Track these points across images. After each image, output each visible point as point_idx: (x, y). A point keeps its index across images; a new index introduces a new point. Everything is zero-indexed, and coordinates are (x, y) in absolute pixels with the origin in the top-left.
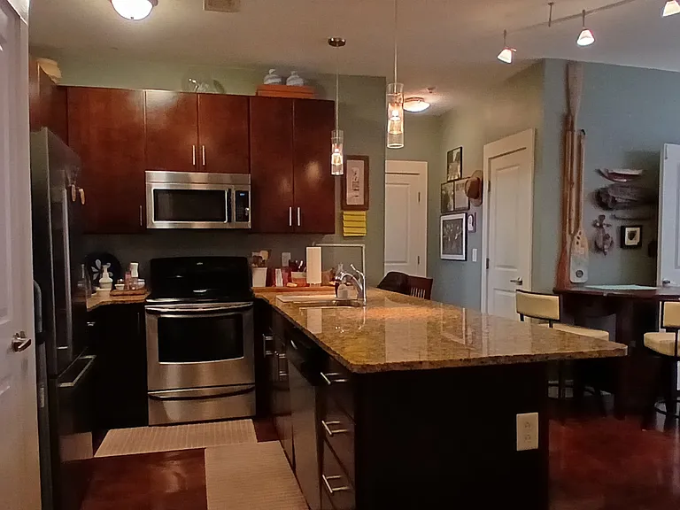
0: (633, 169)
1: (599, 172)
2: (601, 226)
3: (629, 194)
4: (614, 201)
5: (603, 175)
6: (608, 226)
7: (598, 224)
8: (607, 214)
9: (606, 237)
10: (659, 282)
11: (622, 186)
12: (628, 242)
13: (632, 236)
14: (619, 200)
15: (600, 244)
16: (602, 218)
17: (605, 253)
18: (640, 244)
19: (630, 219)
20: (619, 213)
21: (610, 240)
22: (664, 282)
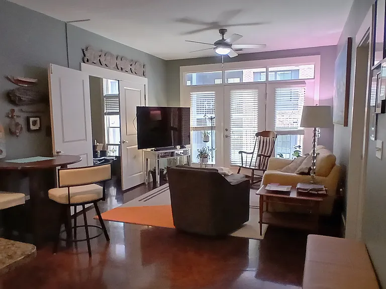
0: (31, 78)
1: (7, 78)
2: (12, 117)
3: (30, 95)
4: (20, 99)
5: (10, 80)
6: (17, 116)
7: (10, 116)
8: (16, 109)
9: (17, 124)
10: (55, 153)
11: (25, 89)
12: (32, 127)
13: (35, 123)
14: (23, 99)
15: (13, 130)
16: (13, 111)
17: (17, 136)
18: (40, 128)
19: (32, 112)
20: (24, 108)
21: (20, 126)
22: (58, 153)
